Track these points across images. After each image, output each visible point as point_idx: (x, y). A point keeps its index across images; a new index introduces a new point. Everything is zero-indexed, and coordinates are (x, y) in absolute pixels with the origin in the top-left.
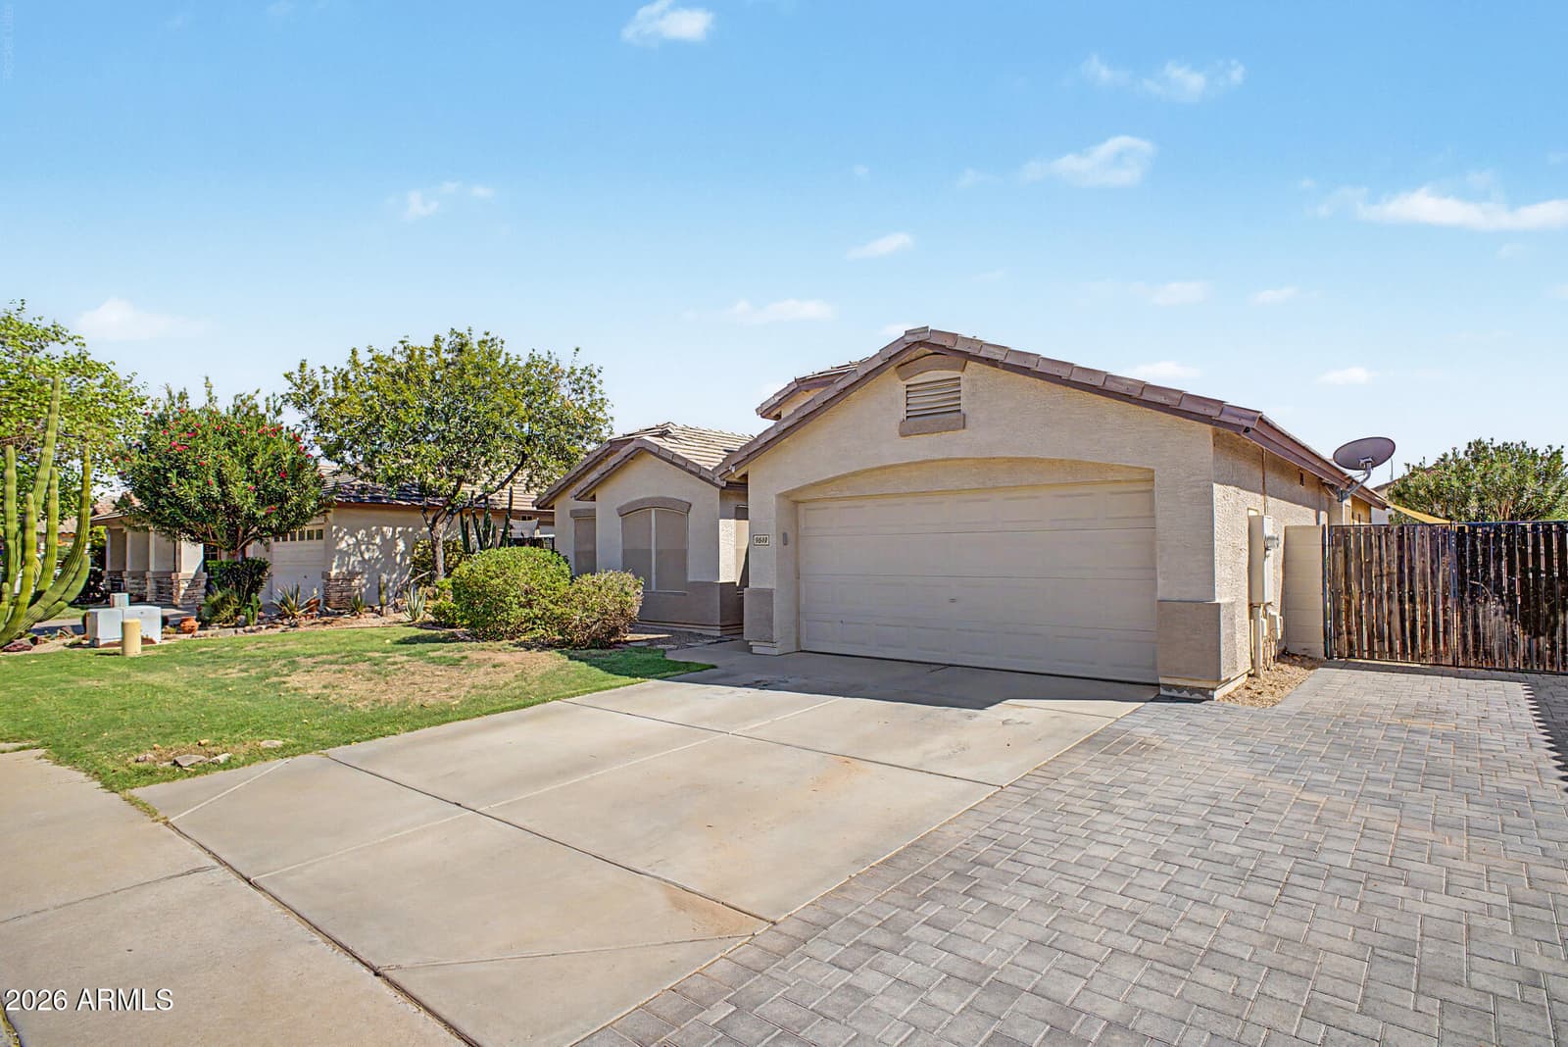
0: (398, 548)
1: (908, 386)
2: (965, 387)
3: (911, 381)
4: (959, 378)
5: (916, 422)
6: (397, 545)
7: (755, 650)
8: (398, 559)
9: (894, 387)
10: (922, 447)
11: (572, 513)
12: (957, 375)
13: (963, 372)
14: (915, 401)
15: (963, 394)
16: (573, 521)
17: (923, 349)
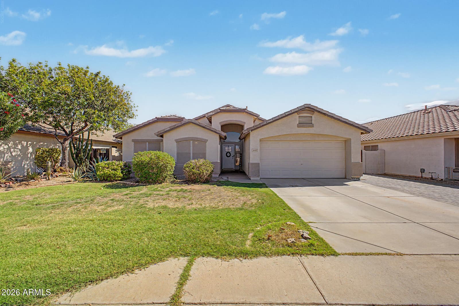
0: (29, 151)
1: (299, 116)
2: (313, 118)
3: (300, 115)
4: (312, 116)
5: (301, 125)
6: (28, 149)
7: (251, 179)
8: (29, 155)
9: (296, 116)
10: (303, 130)
11: (133, 141)
12: (311, 115)
13: (313, 115)
14: (300, 120)
15: (313, 120)
16: (133, 143)
17: (307, 109)
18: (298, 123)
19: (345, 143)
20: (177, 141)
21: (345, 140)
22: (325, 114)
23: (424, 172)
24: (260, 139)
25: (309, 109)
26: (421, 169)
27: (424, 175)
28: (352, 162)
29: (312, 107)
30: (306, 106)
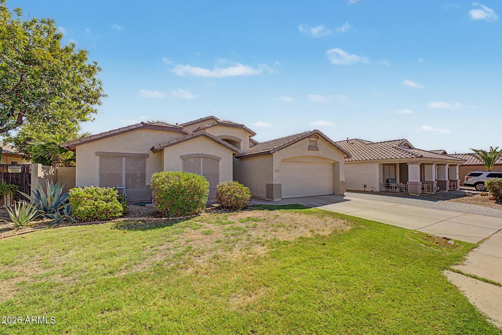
1: (309, 140)
10: (311, 153)
11: (97, 154)
12: (317, 140)
13: (318, 140)
14: (310, 143)
15: (318, 144)
16: (98, 157)
17: (316, 134)
18: (308, 146)
19: (333, 165)
20: (183, 158)
21: (333, 163)
22: (327, 140)
23: (366, 187)
24: (281, 160)
25: (317, 135)
26: (364, 185)
27: (366, 189)
28: (340, 181)
29: (320, 133)
30: (316, 132)
